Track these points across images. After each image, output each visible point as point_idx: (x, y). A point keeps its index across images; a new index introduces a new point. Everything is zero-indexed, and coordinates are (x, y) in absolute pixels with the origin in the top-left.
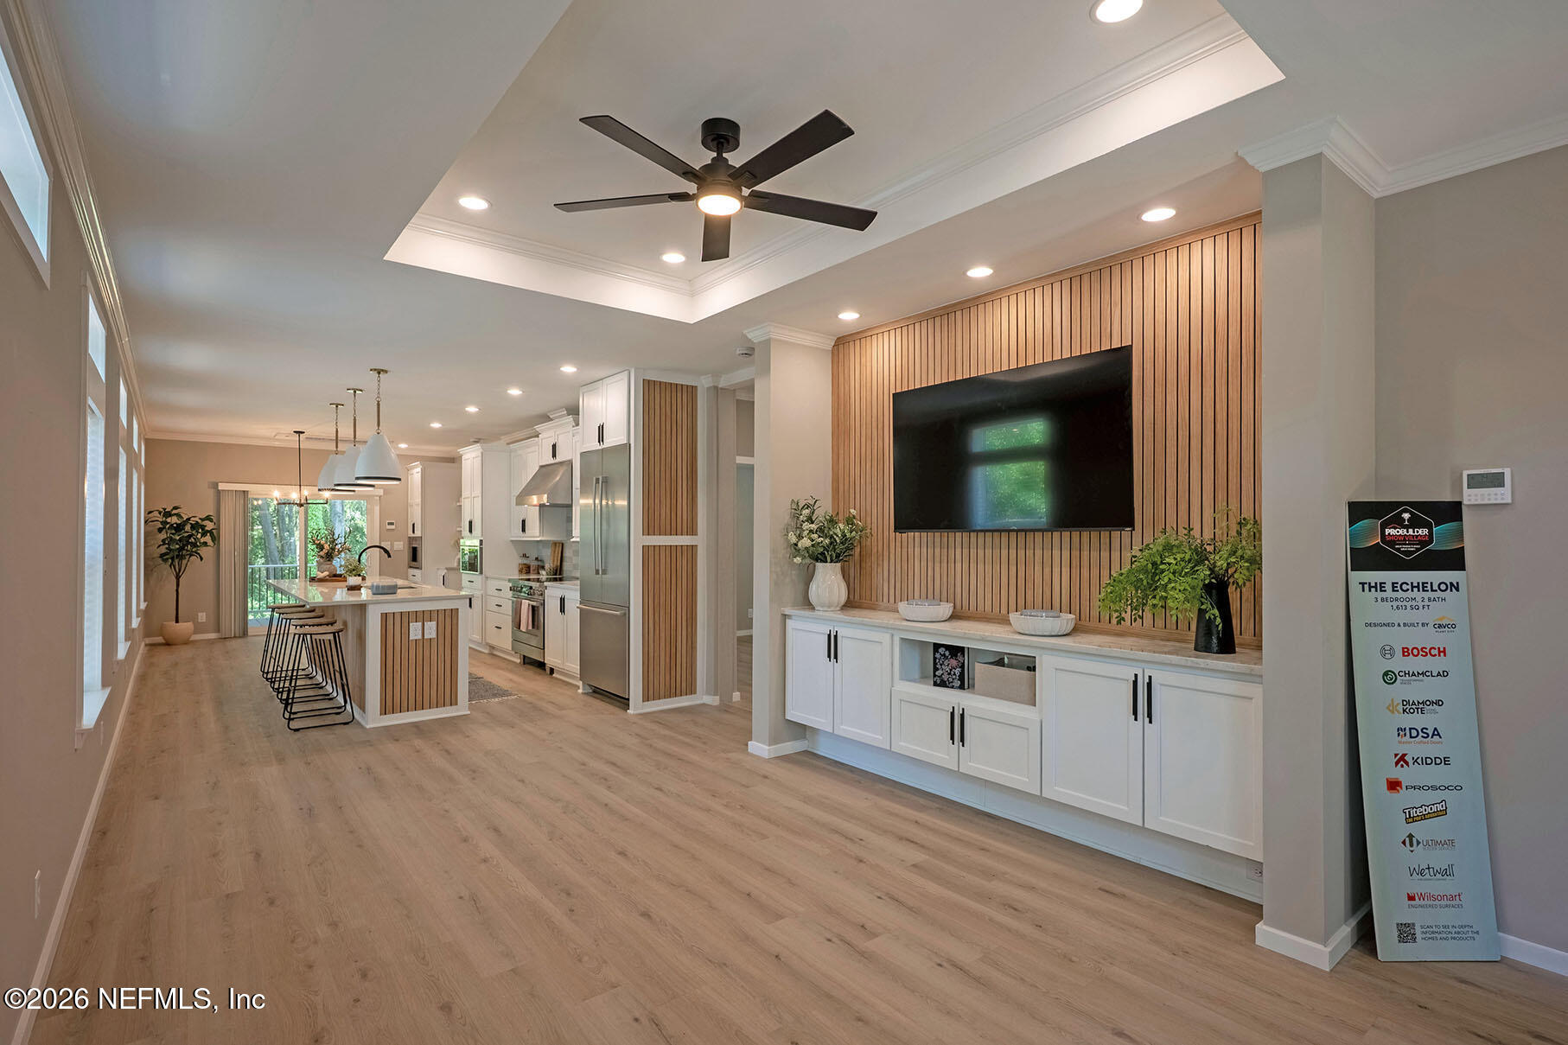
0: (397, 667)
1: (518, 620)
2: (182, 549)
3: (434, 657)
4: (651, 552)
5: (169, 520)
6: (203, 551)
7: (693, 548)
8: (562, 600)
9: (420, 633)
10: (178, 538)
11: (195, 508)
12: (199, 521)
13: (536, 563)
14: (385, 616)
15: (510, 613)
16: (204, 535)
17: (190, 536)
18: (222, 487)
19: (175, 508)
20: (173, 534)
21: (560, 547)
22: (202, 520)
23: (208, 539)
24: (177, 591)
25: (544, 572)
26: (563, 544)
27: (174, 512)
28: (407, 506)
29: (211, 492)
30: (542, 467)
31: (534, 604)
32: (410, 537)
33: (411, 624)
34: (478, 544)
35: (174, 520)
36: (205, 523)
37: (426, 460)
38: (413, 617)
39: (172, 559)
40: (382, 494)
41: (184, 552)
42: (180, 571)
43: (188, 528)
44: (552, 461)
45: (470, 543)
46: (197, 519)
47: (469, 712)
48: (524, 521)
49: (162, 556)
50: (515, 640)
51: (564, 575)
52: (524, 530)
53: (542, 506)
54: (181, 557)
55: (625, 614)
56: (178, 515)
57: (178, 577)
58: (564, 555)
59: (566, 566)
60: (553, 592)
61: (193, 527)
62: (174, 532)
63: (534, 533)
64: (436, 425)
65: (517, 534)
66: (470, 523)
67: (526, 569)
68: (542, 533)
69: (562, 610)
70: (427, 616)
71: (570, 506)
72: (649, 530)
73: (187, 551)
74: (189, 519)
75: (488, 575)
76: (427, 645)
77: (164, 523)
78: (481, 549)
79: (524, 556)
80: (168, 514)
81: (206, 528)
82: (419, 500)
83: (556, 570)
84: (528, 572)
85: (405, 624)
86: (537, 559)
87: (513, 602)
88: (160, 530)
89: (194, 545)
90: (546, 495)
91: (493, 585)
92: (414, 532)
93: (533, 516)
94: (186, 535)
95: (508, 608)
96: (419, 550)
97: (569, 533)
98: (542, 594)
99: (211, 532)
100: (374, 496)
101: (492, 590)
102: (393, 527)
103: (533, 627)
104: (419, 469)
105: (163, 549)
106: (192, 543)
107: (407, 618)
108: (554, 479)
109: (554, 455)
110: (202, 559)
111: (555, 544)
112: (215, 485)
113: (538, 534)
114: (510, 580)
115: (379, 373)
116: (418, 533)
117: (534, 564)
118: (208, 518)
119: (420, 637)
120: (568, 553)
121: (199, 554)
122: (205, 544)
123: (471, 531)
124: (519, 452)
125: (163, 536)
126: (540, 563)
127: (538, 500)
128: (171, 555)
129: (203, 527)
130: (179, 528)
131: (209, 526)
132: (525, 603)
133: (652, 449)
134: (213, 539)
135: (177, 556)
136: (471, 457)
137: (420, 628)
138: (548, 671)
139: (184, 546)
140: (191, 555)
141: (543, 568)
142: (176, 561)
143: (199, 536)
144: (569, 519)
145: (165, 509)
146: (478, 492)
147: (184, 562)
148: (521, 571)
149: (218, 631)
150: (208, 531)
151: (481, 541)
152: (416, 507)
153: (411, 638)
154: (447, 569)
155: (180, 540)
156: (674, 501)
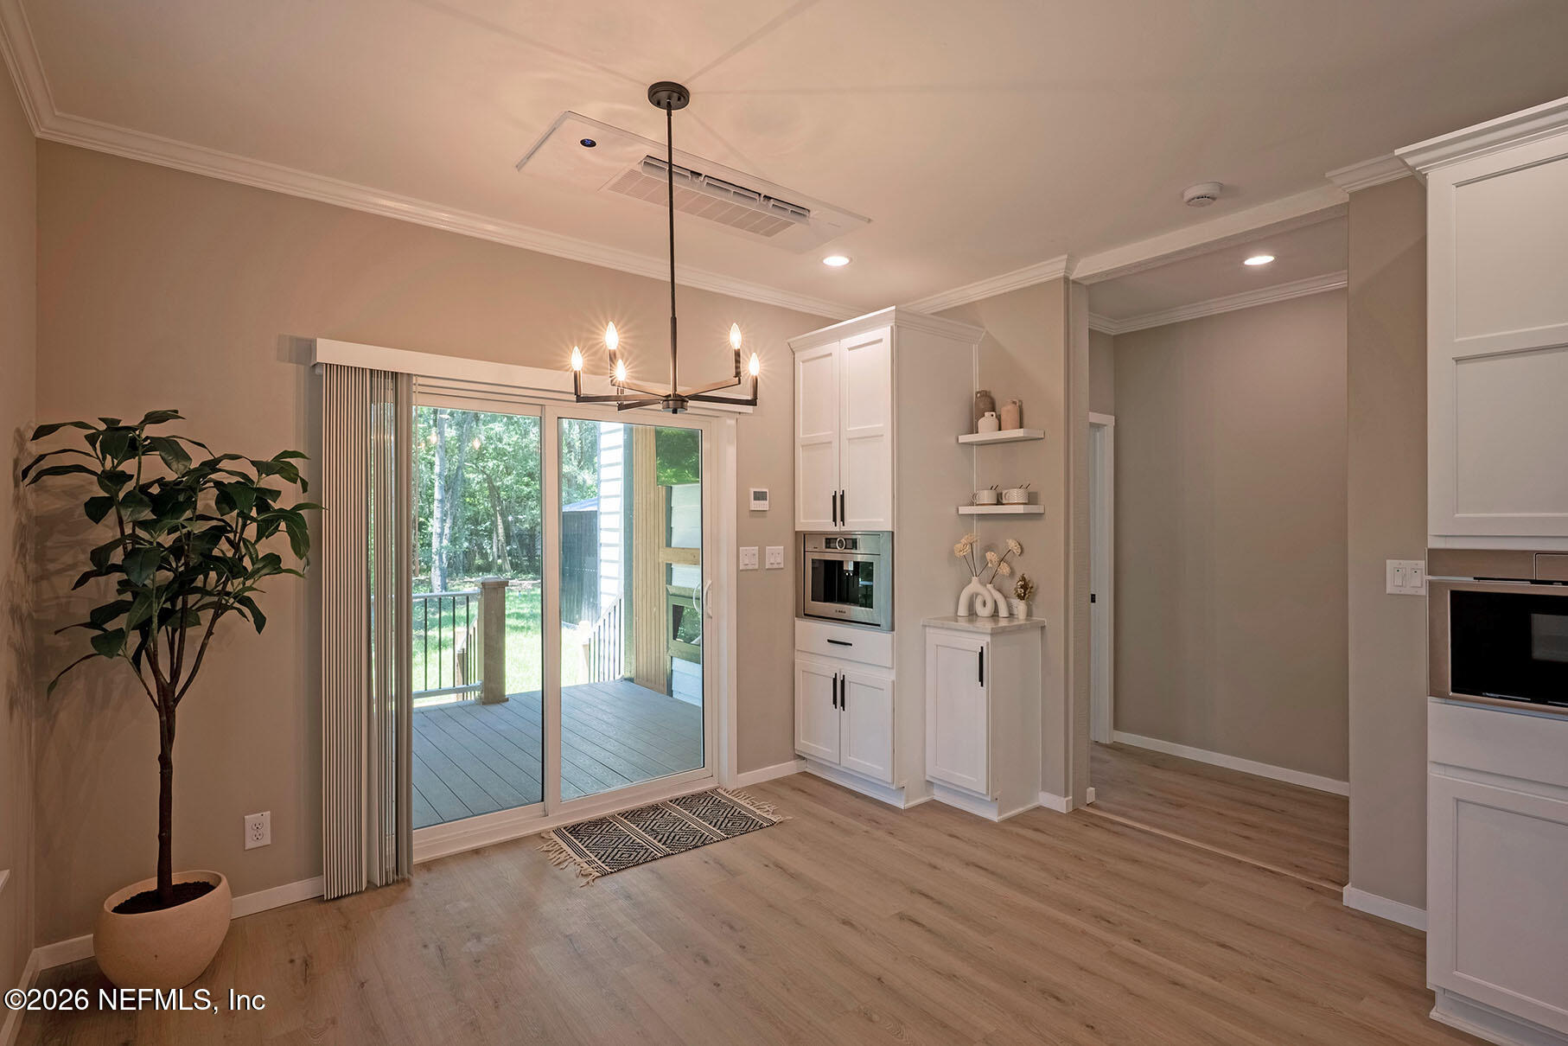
2: (183, 584)
5: (129, 466)
6: (268, 591)
10: (167, 540)
12: (253, 473)
16: (265, 530)
17: (215, 534)
18: (329, 351)
19: (155, 417)
20: (144, 525)
22: (263, 467)
23: (279, 542)
24: (165, 761)
27: (152, 431)
35: (152, 469)
36: (274, 481)
39: (144, 628)
41: (192, 599)
42: (175, 674)
43: (207, 500)
49: (100, 616)
54: (178, 619)
57: (167, 703)
61: (226, 497)
62: (147, 515)
73: (203, 591)
74: (212, 466)
77: (114, 478)
81: (276, 505)
88: (96, 510)
89: (233, 568)
94: (200, 527)
99: (292, 516)
102: (764, 505)
105: (107, 589)
106: (222, 560)
110: (260, 622)
112: (310, 348)
118: (280, 466)
121: (247, 602)
122: (273, 562)
125: (105, 532)
128: (139, 613)
129: (263, 498)
131: (289, 496)
134: (300, 543)
135: (165, 616)
139: (192, 572)
140: (220, 609)
142: (162, 637)
143: (251, 531)
147: (195, 634)
149: (316, 869)
150: (282, 514)
155: (177, 550)
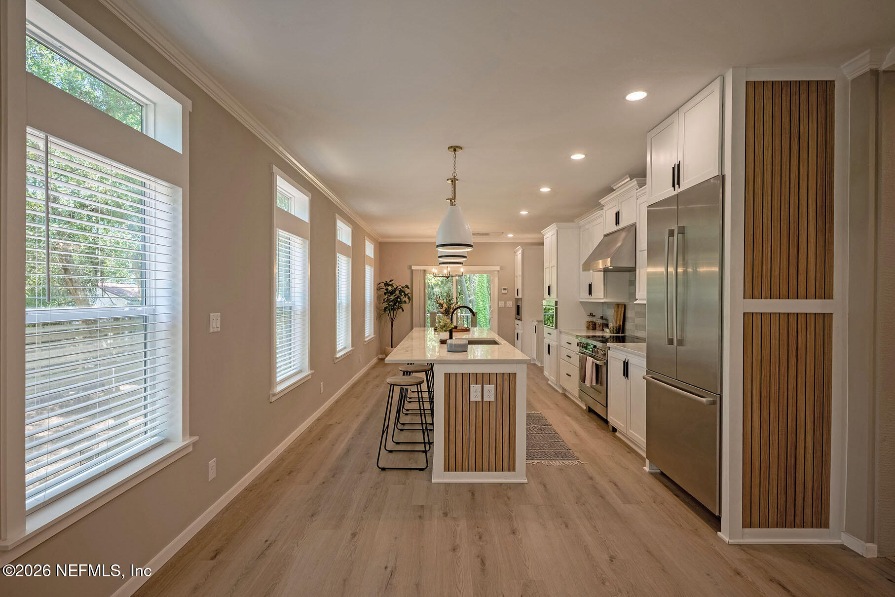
0: (459, 428)
1: (583, 374)
2: (394, 305)
3: (493, 421)
4: (757, 322)
5: (388, 288)
6: (403, 305)
7: (826, 318)
8: (626, 365)
9: (480, 394)
10: (392, 298)
11: (399, 282)
12: (402, 289)
13: (601, 321)
14: (448, 376)
15: (578, 366)
16: (405, 296)
17: (398, 297)
18: (413, 268)
19: (391, 281)
21: (622, 308)
22: (404, 288)
23: (406, 299)
24: (392, 329)
25: (608, 330)
26: (625, 306)
27: (390, 283)
28: (514, 276)
29: (409, 272)
30: (606, 236)
31: (598, 362)
32: (516, 299)
33: (471, 386)
34: (554, 304)
35: (390, 288)
36: (405, 290)
37: (525, 245)
38: (473, 379)
39: (390, 311)
40: (499, 269)
41: (395, 307)
42: (393, 318)
43: (397, 293)
44: (615, 228)
45: (548, 302)
46: (400, 287)
47: (526, 481)
48: (590, 286)
49: (385, 309)
50: (581, 390)
51: (627, 334)
52: (590, 293)
53: (606, 270)
54: (393, 309)
55: (714, 403)
56: (391, 285)
57: (392, 322)
58: (626, 316)
59: (629, 326)
60: (617, 354)
61: (399, 292)
62: (390, 295)
63: (599, 295)
64: (524, 213)
65: (584, 297)
66: (549, 287)
67: (593, 326)
68: (606, 294)
69: (626, 373)
70: (486, 378)
71: (633, 270)
72: (752, 291)
73: (397, 306)
74: (397, 287)
75: (562, 330)
76: (486, 407)
77: (386, 290)
78: (556, 308)
79: (591, 315)
80: (387, 284)
81: (406, 293)
82: (520, 273)
83: (619, 329)
84: (594, 329)
85: (466, 385)
86: (602, 318)
87: (579, 356)
88: (385, 294)
89: (400, 303)
90: (609, 259)
91: (565, 338)
92: (518, 295)
93: (598, 279)
94: (396, 296)
95: (576, 359)
96: (520, 306)
97: (633, 296)
98: (605, 354)
99: (408, 295)
100: (495, 271)
101: (564, 343)
102: (506, 291)
103: (597, 383)
104: (520, 251)
105: (385, 305)
106: (399, 301)
107: (467, 378)
108: (616, 245)
109: (617, 222)
110: (403, 311)
111: (618, 305)
112: (410, 268)
113: (602, 297)
114: (577, 337)
115: (455, 150)
116: (520, 296)
117: (599, 322)
118: (407, 287)
119: (479, 399)
120: (630, 314)
121: (402, 308)
122: (405, 302)
123: (549, 294)
124: (587, 227)
125: (386, 297)
126: (604, 322)
127: (603, 264)
128: (389, 308)
129: (404, 292)
130: (392, 293)
131: (407, 291)
132: (590, 360)
133: (759, 180)
134: (409, 298)
136: (549, 235)
137: (480, 390)
138: (611, 428)
139: (395, 303)
140: (398, 308)
141: (607, 326)
142: (392, 312)
143: (402, 297)
144: (633, 283)
145: (386, 282)
146: (554, 262)
147: (395, 312)
148: (588, 328)
151: (556, 302)
152: (518, 277)
153: (471, 400)
154: (537, 321)
155: (394, 300)
156: (793, 251)
